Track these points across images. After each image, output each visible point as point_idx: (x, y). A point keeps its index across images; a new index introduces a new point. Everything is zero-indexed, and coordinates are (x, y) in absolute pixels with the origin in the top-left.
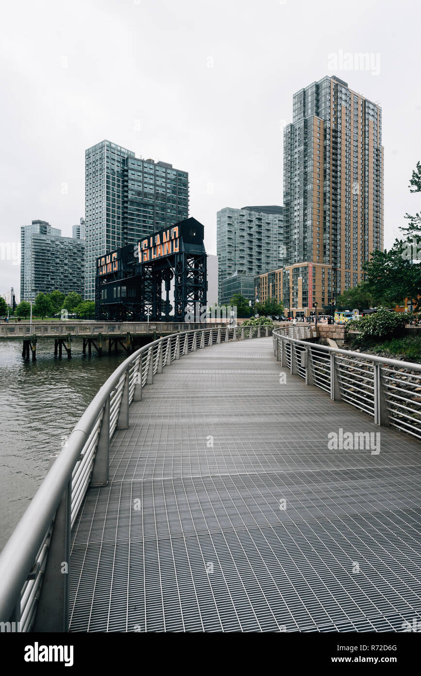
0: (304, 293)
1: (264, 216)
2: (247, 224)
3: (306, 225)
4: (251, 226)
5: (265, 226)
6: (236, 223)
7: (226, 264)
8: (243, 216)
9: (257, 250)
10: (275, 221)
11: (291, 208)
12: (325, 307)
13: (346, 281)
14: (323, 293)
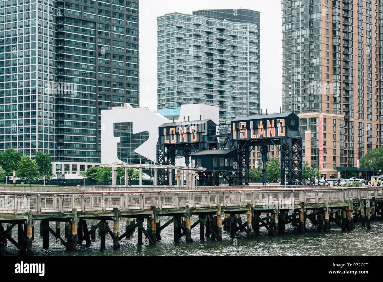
0: (314, 151)
1: (228, 26)
2: (204, 38)
3: (313, 64)
4: (210, 41)
5: (229, 42)
6: (188, 36)
7: (174, 99)
8: (199, 25)
9: (219, 78)
10: (245, 33)
11: (293, 39)
12: (338, 169)
13: (359, 135)
14: (335, 150)
